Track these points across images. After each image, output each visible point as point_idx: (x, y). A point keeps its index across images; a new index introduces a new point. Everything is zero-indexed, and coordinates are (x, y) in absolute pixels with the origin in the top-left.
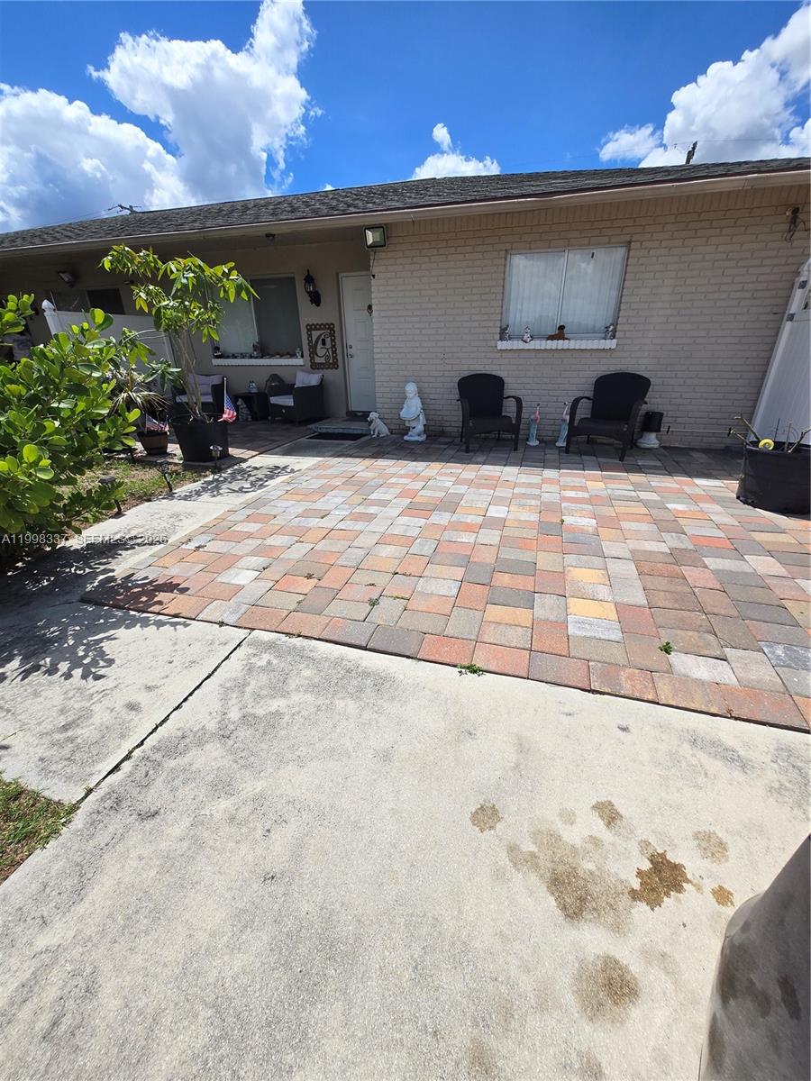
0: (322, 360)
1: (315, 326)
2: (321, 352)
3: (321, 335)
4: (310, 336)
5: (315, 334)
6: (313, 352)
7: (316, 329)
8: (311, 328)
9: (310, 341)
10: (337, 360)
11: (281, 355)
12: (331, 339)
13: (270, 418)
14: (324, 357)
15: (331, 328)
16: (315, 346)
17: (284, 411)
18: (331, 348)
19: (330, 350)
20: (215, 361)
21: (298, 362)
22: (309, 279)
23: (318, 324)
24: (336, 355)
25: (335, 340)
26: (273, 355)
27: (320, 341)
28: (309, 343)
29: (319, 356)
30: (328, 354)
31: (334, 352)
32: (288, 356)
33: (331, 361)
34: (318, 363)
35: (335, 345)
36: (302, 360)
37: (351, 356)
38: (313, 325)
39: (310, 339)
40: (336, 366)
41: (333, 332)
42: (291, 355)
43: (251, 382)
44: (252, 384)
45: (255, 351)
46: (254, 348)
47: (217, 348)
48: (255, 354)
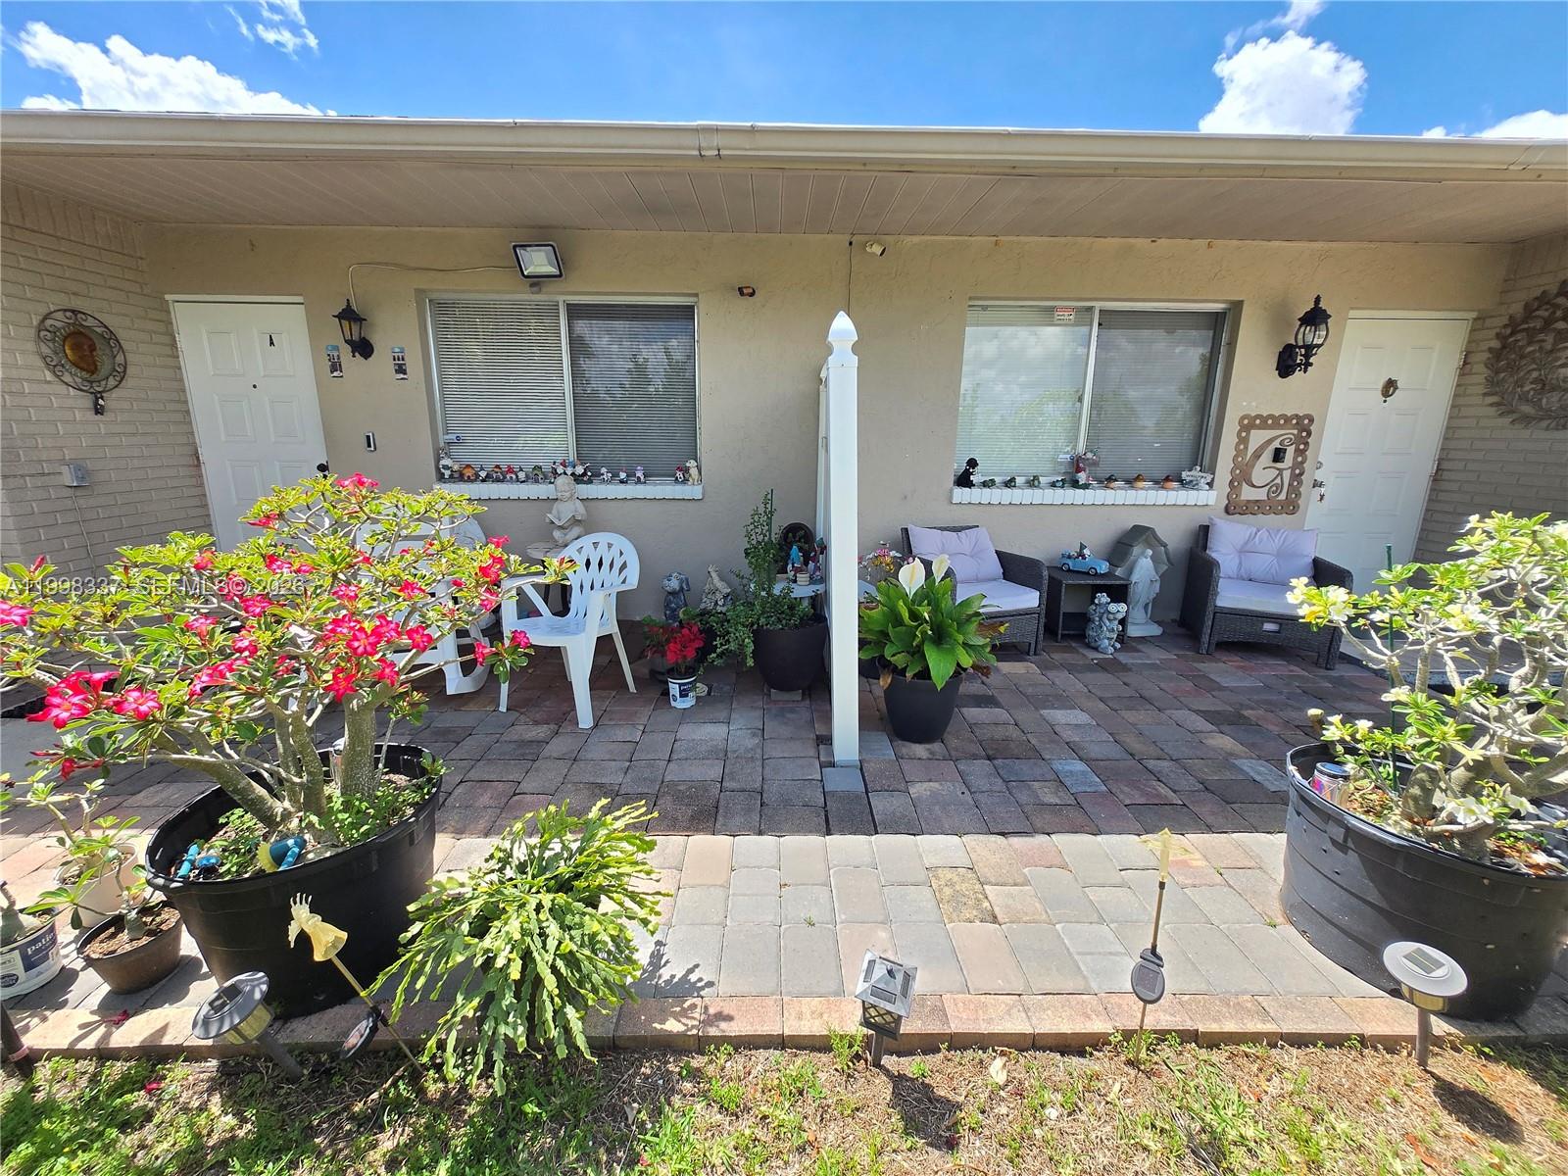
0: (1259, 494)
1: (1264, 419)
2: (1263, 472)
3: (1270, 441)
4: (1243, 441)
5: (1257, 438)
6: (1242, 475)
7: (1264, 426)
8: (1248, 424)
9: (1239, 453)
10: (1299, 495)
11: (1156, 482)
12: (1297, 450)
13: (1205, 639)
14: (1267, 488)
15: (1304, 427)
16: (1251, 465)
17: (1269, 627)
18: (1293, 468)
19: (1287, 475)
20: (961, 494)
21: (1204, 499)
22: (1316, 317)
23: (1271, 416)
24: (1300, 483)
25: (1305, 450)
26: (1131, 482)
27: (1268, 454)
28: (1236, 457)
29: (1254, 486)
30: (1278, 481)
31: (1297, 477)
32: (1175, 484)
33: (1283, 497)
34: (1248, 501)
35: (1302, 463)
36: (1213, 494)
37: (1317, 484)
38: (1258, 416)
39: (1242, 447)
40: (1291, 506)
41: (1304, 434)
42: (1181, 481)
43: (1083, 547)
44: (1086, 552)
45: (1079, 470)
46: (1077, 464)
47: (972, 463)
48: (1082, 477)
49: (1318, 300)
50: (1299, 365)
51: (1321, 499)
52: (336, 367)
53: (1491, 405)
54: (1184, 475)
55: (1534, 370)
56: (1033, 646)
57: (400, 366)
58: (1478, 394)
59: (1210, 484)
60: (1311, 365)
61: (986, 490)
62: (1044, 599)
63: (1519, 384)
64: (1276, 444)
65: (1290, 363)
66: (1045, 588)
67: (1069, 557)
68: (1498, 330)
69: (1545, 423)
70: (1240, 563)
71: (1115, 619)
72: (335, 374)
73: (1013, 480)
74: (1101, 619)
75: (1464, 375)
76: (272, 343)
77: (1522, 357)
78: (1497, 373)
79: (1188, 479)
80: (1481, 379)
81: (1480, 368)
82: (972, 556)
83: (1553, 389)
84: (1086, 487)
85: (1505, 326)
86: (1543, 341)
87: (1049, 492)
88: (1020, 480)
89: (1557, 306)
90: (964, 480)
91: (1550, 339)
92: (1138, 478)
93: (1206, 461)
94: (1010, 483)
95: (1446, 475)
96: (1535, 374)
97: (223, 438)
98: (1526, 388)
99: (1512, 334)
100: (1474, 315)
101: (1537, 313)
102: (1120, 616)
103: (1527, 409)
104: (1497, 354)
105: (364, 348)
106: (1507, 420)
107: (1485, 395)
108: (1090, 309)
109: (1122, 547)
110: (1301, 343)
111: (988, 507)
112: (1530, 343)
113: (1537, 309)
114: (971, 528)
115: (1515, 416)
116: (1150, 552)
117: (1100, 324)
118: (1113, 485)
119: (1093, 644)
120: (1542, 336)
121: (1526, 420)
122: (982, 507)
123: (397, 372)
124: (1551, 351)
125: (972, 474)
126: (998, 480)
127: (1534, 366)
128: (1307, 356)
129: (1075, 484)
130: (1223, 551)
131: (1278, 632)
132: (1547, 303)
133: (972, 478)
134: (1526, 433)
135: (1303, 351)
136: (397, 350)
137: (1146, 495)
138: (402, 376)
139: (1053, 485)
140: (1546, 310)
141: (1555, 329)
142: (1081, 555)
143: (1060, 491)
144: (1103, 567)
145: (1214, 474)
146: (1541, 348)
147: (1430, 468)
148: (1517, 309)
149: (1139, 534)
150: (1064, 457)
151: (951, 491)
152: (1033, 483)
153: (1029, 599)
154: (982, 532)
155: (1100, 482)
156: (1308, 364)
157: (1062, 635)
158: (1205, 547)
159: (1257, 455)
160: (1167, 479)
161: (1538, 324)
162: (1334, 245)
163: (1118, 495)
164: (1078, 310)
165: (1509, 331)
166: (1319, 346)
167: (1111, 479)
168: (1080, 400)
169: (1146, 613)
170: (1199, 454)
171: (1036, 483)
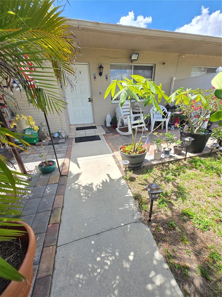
52: (95, 78)
57: (107, 78)
72: (95, 79)
76: (80, 73)
97: (70, 93)
105: (101, 74)
123: (106, 79)
136: (106, 74)
138: (107, 80)
164: (205, 68)
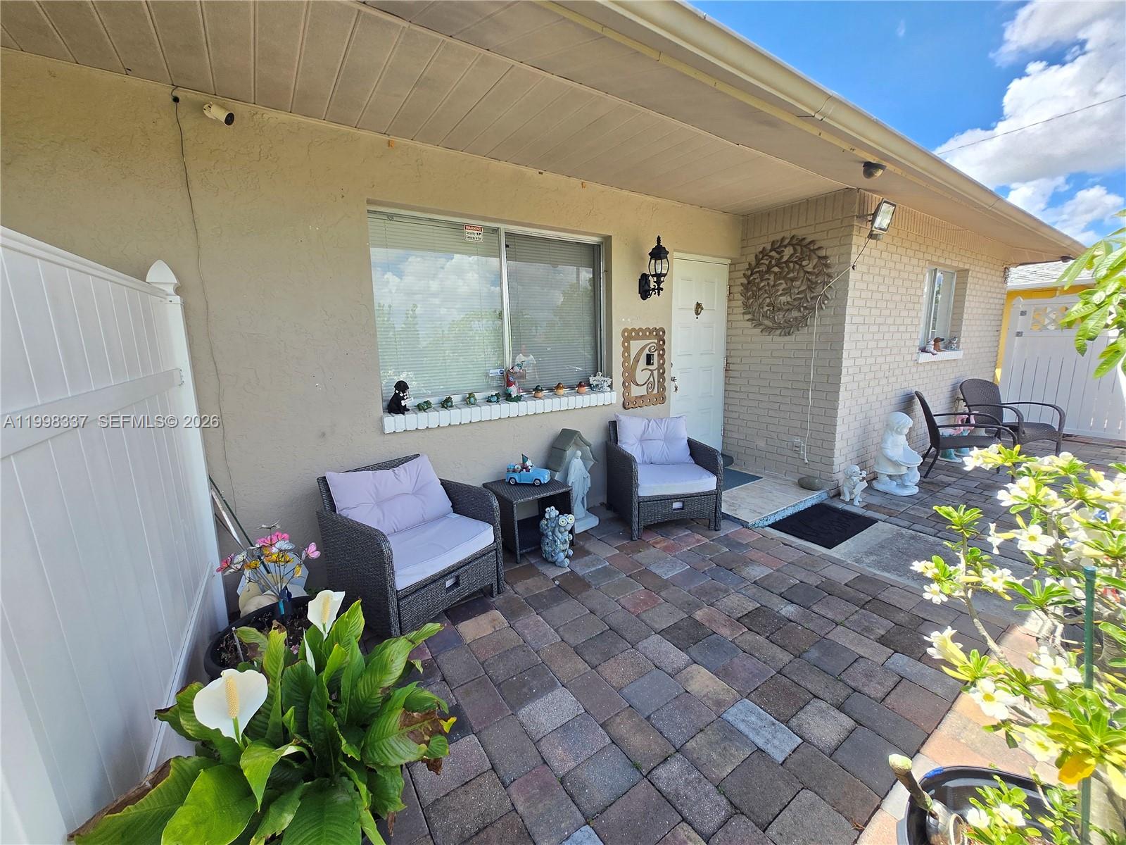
0: (642, 391)
1: (637, 331)
2: (642, 375)
3: (643, 349)
4: (627, 349)
5: (636, 346)
6: (629, 380)
7: (637, 338)
8: (629, 336)
9: (626, 359)
10: (664, 389)
11: (572, 388)
12: (659, 354)
13: (635, 527)
14: (646, 385)
15: (660, 336)
16: (633, 369)
17: (677, 505)
18: (658, 369)
19: (656, 373)
20: (394, 423)
21: (608, 399)
22: (659, 253)
23: (641, 329)
24: (664, 379)
25: (663, 355)
26: (554, 389)
27: (643, 359)
28: (624, 363)
29: (638, 385)
30: (651, 379)
31: (662, 375)
32: (586, 389)
33: (655, 391)
34: (636, 397)
35: (663, 364)
36: (614, 394)
37: (674, 379)
38: (633, 330)
39: (626, 354)
40: (661, 398)
41: (661, 342)
42: (589, 385)
43: (525, 459)
44: (529, 463)
45: (509, 384)
46: (507, 378)
47: (402, 386)
48: (514, 390)
49: (659, 239)
50: (654, 290)
51: (676, 390)
53: (748, 320)
54: (592, 379)
55: (767, 297)
56: (495, 586)
58: (740, 314)
59: (610, 386)
60: (662, 289)
61: (422, 415)
62: (499, 532)
63: (761, 306)
64: (647, 351)
65: (647, 288)
66: (498, 519)
67: (514, 471)
68: (744, 272)
69: (778, 332)
70: (643, 451)
71: (566, 530)
73: (449, 400)
74: (553, 532)
75: (730, 301)
77: (760, 289)
78: (748, 299)
79: (595, 383)
80: (740, 303)
81: (738, 296)
82: (413, 494)
83: (779, 310)
84: (518, 399)
85: (748, 269)
86: (769, 279)
87: (486, 408)
88: (456, 399)
89: (772, 257)
90: (395, 406)
91: (772, 277)
92: (558, 387)
93: (604, 368)
94: (446, 404)
95: (732, 367)
96: (768, 300)
98: (765, 310)
99: (752, 274)
100: (729, 261)
101: (762, 261)
102: (569, 528)
103: (767, 322)
104: (746, 287)
106: (758, 330)
107: (744, 313)
108: (496, 230)
109: (556, 453)
110: (653, 273)
111: (427, 433)
112: (762, 281)
113: (762, 259)
114: (408, 459)
115: (762, 327)
116: (579, 453)
117: (507, 246)
118: (541, 394)
119: (550, 559)
120: (767, 276)
121: (769, 330)
122: (420, 433)
124: (774, 286)
125: (403, 398)
126: (433, 400)
127: (766, 295)
128: (659, 282)
129: (508, 398)
130: (629, 443)
131: (682, 509)
132: (766, 255)
133: (403, 403)
134: (769, 338)
135: (655, 279)
137: (567, 401)
139: (489, 400)
140: (767, 260)
141: (773, 272)
142: (524, 467)
143: (495, 407)
144: (545, 476)
145: (611, 378)
146: (768, 283)
147: (722, 363)
148: (752, 259)
149: (566, 437)
150: (495, 372)
151: (381, 420)
152: (469, 400)
153: (484, 536)
154: (423, 462)
155: (529, 392)
156: (660, 289)
157: (521, 555)
158: (616, 441)
159: (637, 360)
160: (580, 385)
161: (764, 268)
162: (659, 200)
163: (546, 404)
164: (488, 230)
165: (749, 272)
166: (665, 275)
167: (537, 389)
168: (501, 315)
169: (584, 507)
170: (599, 364)
171: (472, 399)
